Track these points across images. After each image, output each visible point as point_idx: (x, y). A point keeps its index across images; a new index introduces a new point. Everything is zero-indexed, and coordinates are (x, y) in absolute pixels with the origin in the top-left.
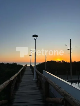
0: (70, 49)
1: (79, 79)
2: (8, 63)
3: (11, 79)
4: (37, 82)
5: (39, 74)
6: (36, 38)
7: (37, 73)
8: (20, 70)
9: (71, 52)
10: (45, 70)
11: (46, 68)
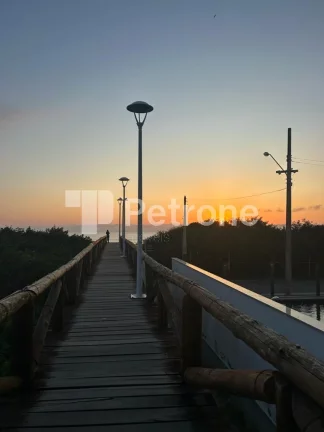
0: (285, 168)
1: (318, 295)
2: (29, 231)
3: (33, 288)
4: (147, 304)
5: (158, 270)
6: (143, 115)
7: (148, 266)
8: (78, 257)
9: (289, 184)
10: (181, 258)
11: (185, 252)
